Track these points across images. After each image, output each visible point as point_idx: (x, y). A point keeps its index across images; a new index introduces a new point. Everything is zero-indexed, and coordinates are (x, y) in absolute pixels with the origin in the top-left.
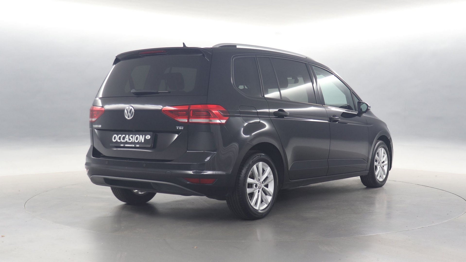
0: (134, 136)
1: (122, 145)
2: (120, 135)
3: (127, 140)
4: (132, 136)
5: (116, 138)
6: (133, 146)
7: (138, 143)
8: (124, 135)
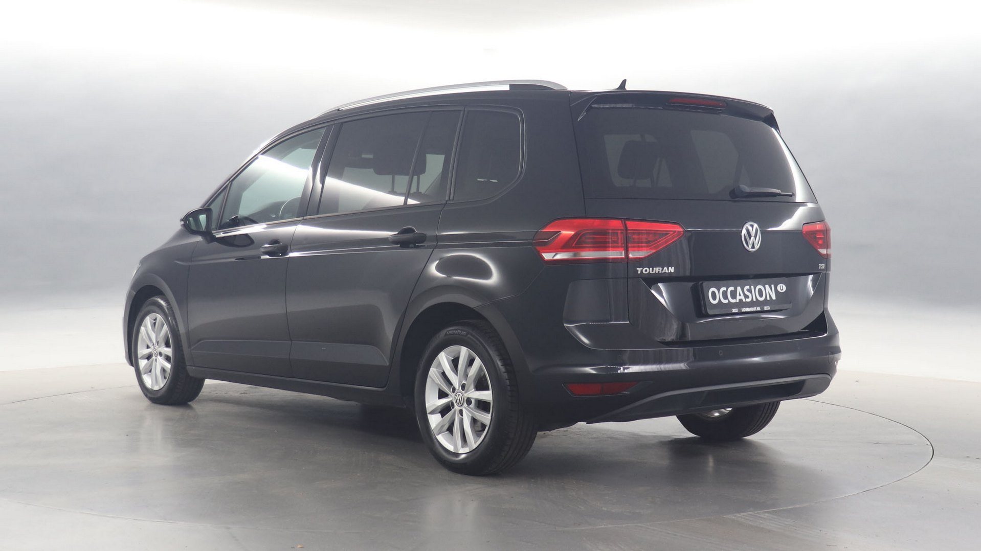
0: (752, 287)
1: (735, 310)
2: (724, 289)
3: (740, 298)
4: (747, 287)
5: (716, 295)
6: (759, 309)
7: (765, 302)
8: (732, 288)
